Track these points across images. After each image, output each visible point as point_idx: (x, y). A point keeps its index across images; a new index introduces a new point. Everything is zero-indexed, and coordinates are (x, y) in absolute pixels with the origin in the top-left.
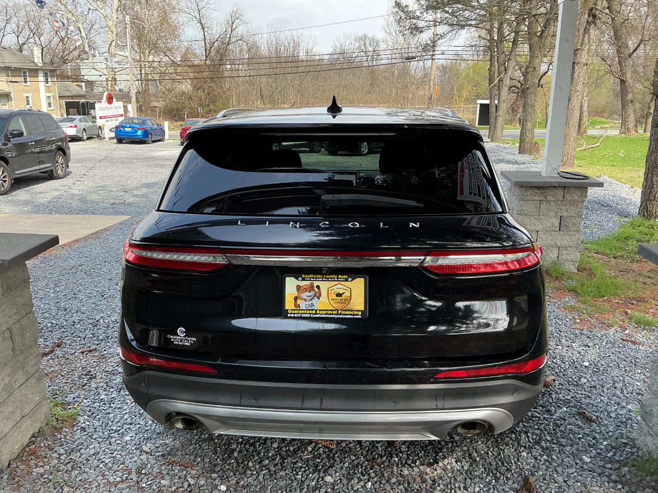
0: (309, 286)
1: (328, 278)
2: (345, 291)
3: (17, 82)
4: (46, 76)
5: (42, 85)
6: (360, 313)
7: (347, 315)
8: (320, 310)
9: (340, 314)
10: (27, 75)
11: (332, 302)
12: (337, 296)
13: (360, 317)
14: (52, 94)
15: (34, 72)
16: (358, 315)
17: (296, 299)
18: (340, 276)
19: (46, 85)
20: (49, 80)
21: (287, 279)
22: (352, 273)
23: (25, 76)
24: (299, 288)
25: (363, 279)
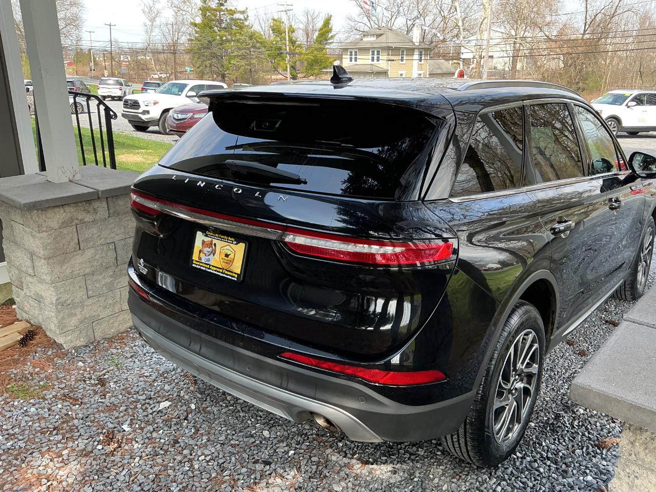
0: (209, 243)
1: (222, 238)
2: (231, 253)
3: (393, 60)
4: (421, 55)
5: (416, 63)
6: (236, 276)
7: (228, 275)
8: (213, 266)
9: (224, 273)
10: (405, 54)
11: (221, 261)
12: (225, 256)
13: (236, 279)
14: (423, 72)
15: (411, 51)
16: (234, 277)
17: (200, 251)
18: (229, 238)
19: (420, 63)
20: (423, 58)
21: (198, 232)
22: (239, 238)
23: (403, 54)
24: (203, 242)
25: (244, 244)
